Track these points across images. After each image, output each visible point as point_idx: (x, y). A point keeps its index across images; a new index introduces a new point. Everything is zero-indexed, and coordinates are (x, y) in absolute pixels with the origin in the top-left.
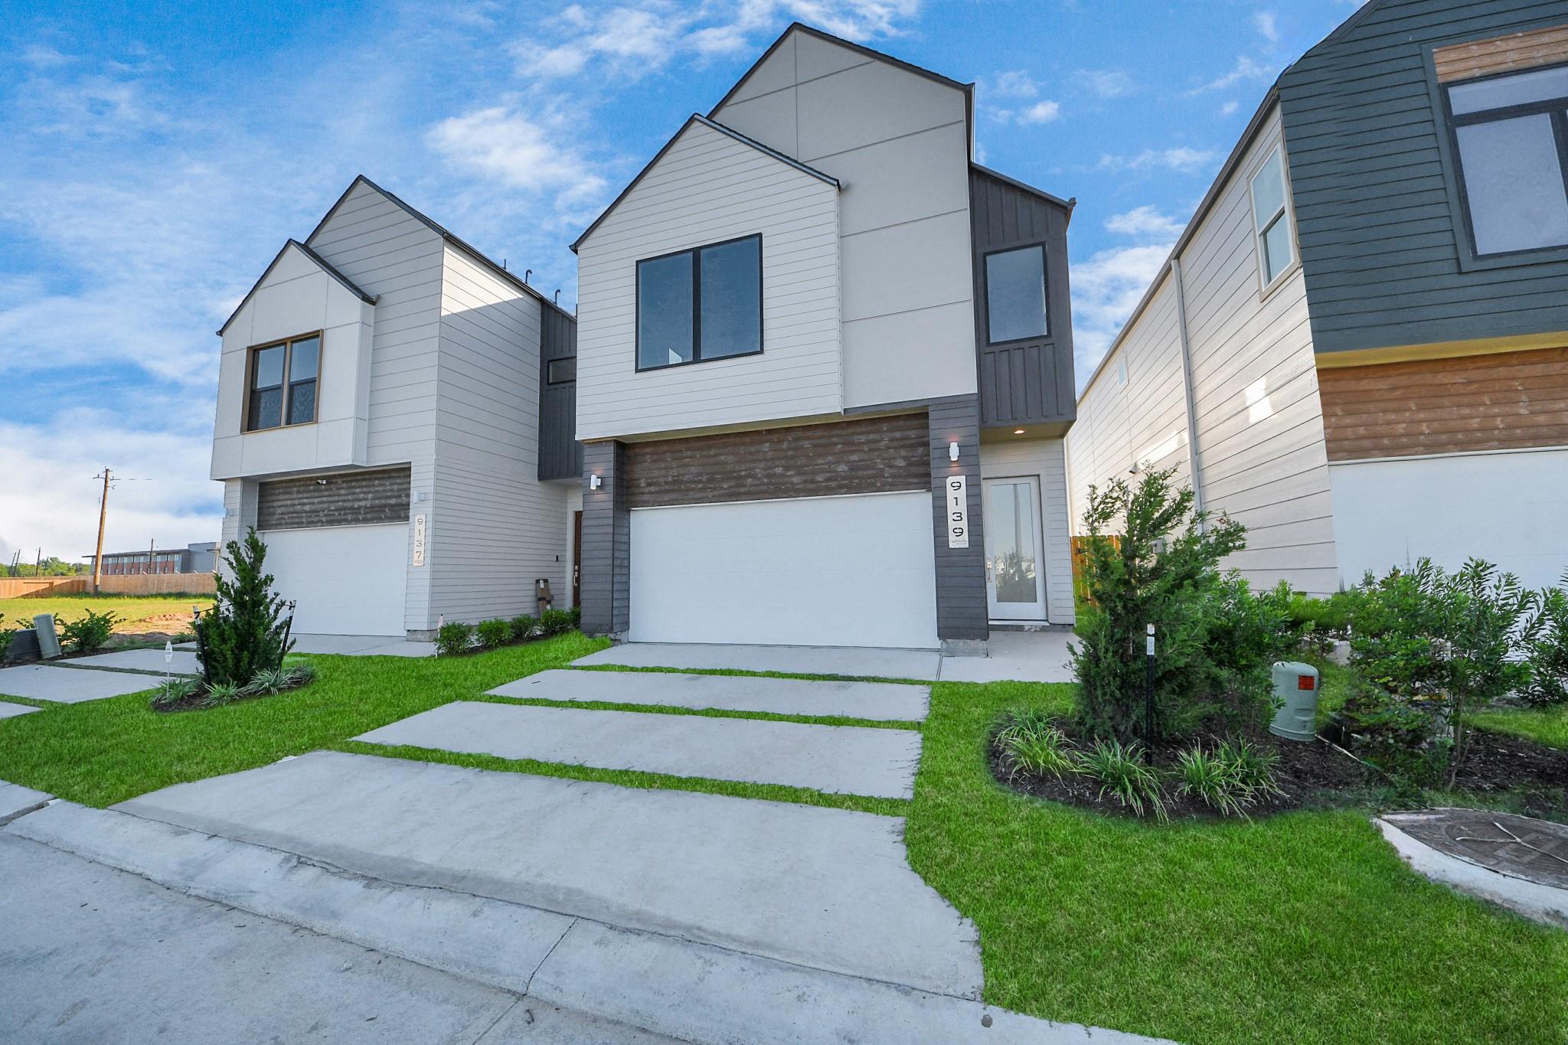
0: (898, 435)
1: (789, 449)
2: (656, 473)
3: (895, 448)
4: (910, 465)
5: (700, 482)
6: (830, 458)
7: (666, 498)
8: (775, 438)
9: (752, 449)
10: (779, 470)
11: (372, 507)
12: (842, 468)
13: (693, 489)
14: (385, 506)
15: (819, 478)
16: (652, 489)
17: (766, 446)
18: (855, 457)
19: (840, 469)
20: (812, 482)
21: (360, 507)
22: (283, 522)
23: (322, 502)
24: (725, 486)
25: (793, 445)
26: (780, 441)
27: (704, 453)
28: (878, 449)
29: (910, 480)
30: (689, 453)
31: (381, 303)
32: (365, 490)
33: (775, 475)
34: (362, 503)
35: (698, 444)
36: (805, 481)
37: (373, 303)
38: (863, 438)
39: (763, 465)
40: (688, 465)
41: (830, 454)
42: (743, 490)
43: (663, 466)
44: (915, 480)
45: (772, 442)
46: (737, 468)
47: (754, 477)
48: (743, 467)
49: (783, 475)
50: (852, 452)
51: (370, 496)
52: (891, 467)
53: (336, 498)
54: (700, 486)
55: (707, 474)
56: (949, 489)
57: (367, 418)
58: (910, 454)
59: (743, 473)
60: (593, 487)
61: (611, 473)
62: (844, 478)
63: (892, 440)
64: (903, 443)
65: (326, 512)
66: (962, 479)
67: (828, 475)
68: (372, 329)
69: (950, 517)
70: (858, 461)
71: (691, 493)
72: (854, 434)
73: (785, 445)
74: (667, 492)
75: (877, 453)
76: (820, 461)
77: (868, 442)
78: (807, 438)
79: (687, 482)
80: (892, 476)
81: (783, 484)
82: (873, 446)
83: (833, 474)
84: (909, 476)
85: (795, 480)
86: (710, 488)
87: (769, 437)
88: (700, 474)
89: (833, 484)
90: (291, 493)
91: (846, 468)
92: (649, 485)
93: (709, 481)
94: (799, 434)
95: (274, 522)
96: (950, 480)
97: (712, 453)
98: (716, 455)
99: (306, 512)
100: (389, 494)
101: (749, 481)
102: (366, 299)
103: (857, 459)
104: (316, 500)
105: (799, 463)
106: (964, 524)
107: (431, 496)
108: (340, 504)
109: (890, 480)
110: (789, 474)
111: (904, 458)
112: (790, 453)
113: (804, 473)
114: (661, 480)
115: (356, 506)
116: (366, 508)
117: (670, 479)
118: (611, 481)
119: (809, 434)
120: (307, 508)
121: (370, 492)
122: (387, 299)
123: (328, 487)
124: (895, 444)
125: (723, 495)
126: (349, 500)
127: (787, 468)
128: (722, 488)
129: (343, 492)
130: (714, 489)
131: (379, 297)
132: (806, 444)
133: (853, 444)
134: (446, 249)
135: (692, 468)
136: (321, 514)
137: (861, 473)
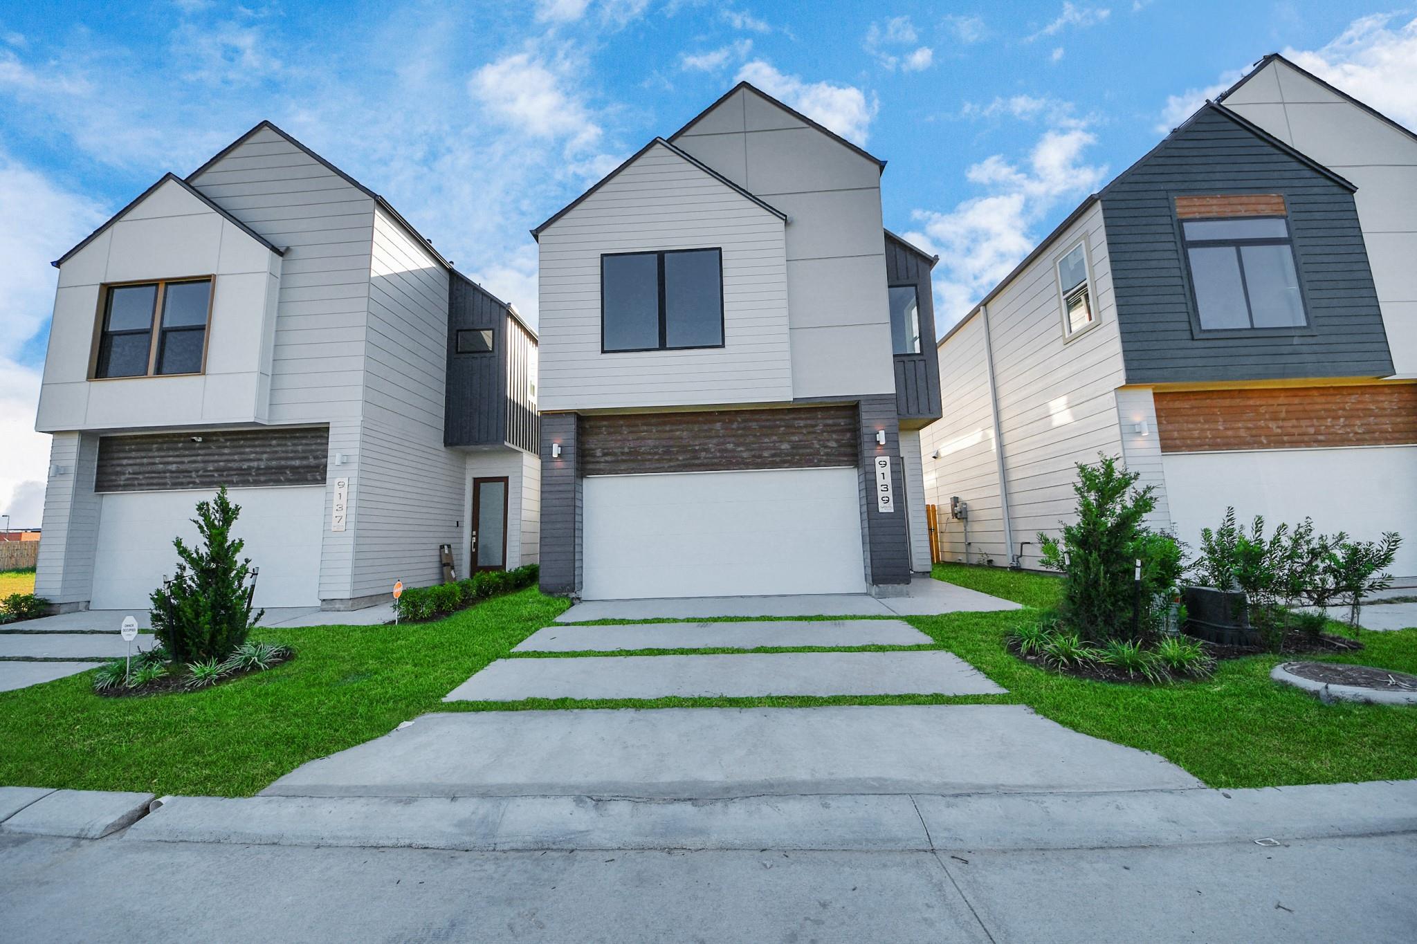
0: (830, 422)
1: (738, 429)
2: (612, 444)
3: (828, 432)
4: (839, 446)
5: (656, 453)
6: (775, 438)
7: (623, 467)
8: (727, 418)
9: (706, 427)
10: (730, 446)
11: (268, 468)
12: (785, 446)
13: (649, 460)
14: (287, 467)
15: (766, 454)
16: (608, 458)
17: (718, 426)
18: (796, 438)
19: (783, 447)
20: (760, 456)
21: (250, 468)
23: (195, 462)
24: (680, 458)
25: (742, 425)
26: (731, 422)
27: (660, 428)
28: (814, 433)
29: (842, 458)
30: (645, 428)
31: (292, 256)
32: (258, 449)
33: (726, 450)
34: (255, 464)
35: (654, 420)
36: (754, 456)
37: (281, 254)
38: (802, 423)
39: (715, 441)
40: (644, 439)
41: (776, 435)
42: (697, 462)
43: (619, 438)
44: (846, 459)
45: (724, 422)
46: (691, 443)
47: (707, 450)
48: (697, 443)
49: (733, 451)
50: (793, 434)
51: (265, 456)
52: (826, 447)
53: (216, 457)
54: (656, 457)
55: (664, 447)
56: (878, 466)
57: (270, 374)
58: (841, 437)
59: (697, 448)
60: (555, 455)
61: (572, 442)
62: (787, 455)
63: (825, 425)
64: (835, 428)
65: (201, 473)
66: (887, 459)
67: (773, 452)
68: (279, 280)
69: (879, 488)
70: (800, 441)
71: (647, 463)
72: (794, 419)
73: (735, 426)
74: (624, 461)
75: (814, 436)
76: (766, 440)
77: (806, 426)
78: (756, 421)
79: (644, 453)
80: (827, 454)
81: (733, 457)
82: (811, 429)
83: (779, 451)
84: (839, 455)
85: (745, 455)
86: (666, 459)
87: (722, 417)
88: (656, 447)
89: (778, 459)
90: (150, 450)
91: (788, 447)
92: (605, 455)
93: (665, 453)
94: (748, 416)
95: (122, 483)
96: (878, 459)
97: (667, 428)
98: (671, 431)
100: (291, 455)
101: (703, 454)
102: (274, 249)
103: (797, 439)
104: (186, 460)
105: (747, 441)
106: (890, 494)
107: (356, 459)
108: (222, 464)
109: (824, 457)
110: (739, 449)
111: (837, 441)
112: (740, 432)
113: (751, 450)
114: (617, 451)
115: (245, 467)
116: (258, 469)
117: (626, 450)
118: (572, 450)
119: (757, 417)
120: (173, 467)
121: (265, 453)
122: (299, 252)
123: (203, 445)
124: (828, 429)
125: (679, 466)
126: (235, 461)
127: (737, 445)
128: (678, 460)
129: (226, 451)
130: (670, 460)
131: (288, 249)
132: (754, 425)
133: (792, 426)
134: (376, 211)
135: (650, 441)
136: (193, 474)
137: (801, 451)
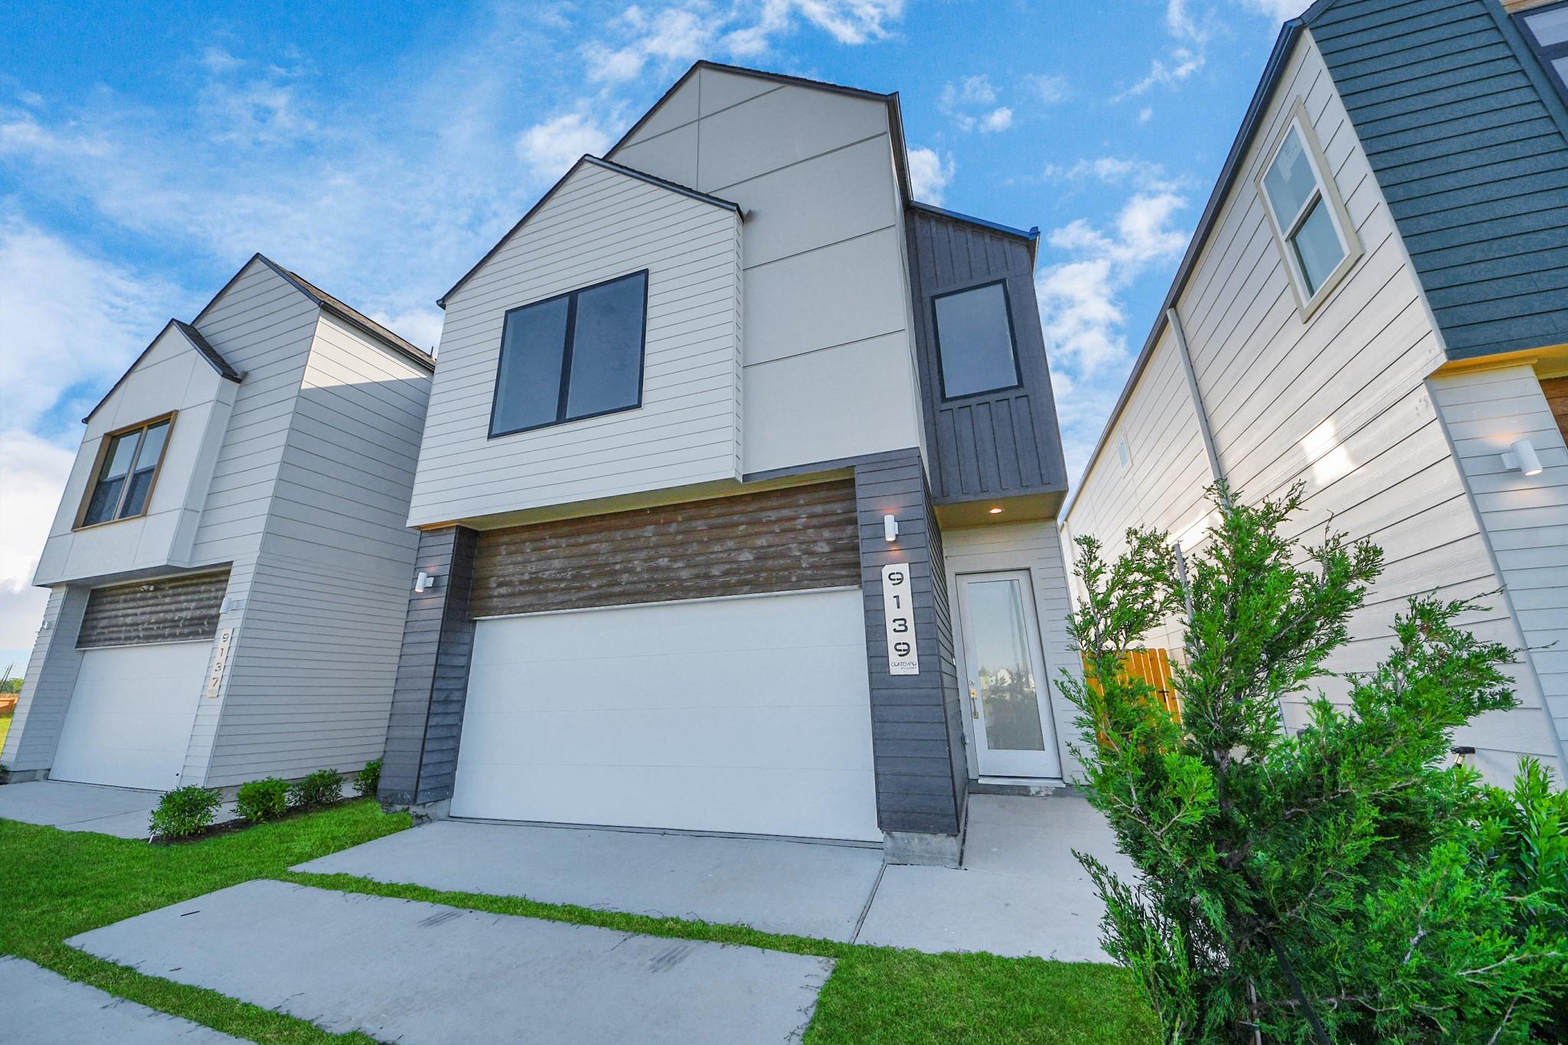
0: (819, 509)
1: (678, 533)
2: (511, 569)
3: (815, 527)
4: (835, 551)
5: (562, 580)
6: (731, 544)
7: (519, 602)
8: (661, 517)
9: (632, 534)
10: (663, 562)
11: (192, 619)
12: (746, 556)
13: (552, 590)
14: (204, 617)
15: (715, 571)
16: (503, 590)
17: (649, 531)
18: (762, 541)
19: (742, 558)
20: (707, 576)
21: (180, 619)
22: (103, 637)
23: (144, 614)
24: (594, 585)
25: (683, 527)
26: (668, 523)
27: (572, 541)
28: (794, 530)
29: (837, 572)
30: (553, 542)
31: (248, 380)
32: (189, 597)
33: (657, 569)
34: (184, 614)
35: (565, 530)
36: (698, 576)
37: (239, 381)
38: (773, 515)
39: (643, 555)
40: (550, 558)
41: (731, 538)
42: (616, 589)
43: (520, 559)
44: (844, 572)
45: (657, 523)
46: (611, 560)
47: (631, 571)
48: (619, 558)
49: (668, 569)
50: (758, 534)
51: (193, 605)
52: (811, 553)
53: (159, 608)
54: (563, 585)
55: (574, 568)
56: (887, 584)
57: (201, 510)
58: (837, 536)
59: (618, 567)
60: (419, 589)
61: (447, 570)
62: (748, 572)
63: (811, 516)
64: (827, 520)
65: (145, 626)
66: (904, 568)
67: (727, 566)
68: (230, 408)
69: (890, 626)
70: (769, 546)
71: (550, 595)
72: (763, 509)
73: (673, 528)
74: (521, 594)
75: (792, 535)
76: (717, 548)
77: (779, 520)
78: (702, 517)
79: (547, 581)
80: (812, 567)
81: (667, 580)
82: (787, 525)
83: (735, 566)
84: (835, 566)
85: (684, 574)
86: (574, 588)
87: (654, 518)
88: (563, 570)
89: (734, 579)
90: (118, 602)
91: (751, 557)
92: (500, 585)
93: (574, 578)
94: (692, 512)
95: (94, 638)
96: (887, 570)
97: (581, 540)
98: (586, 544)
99: (127, 625)
100: (212, 602)
101: (625, 577)
102: (230, 373)
103: (765, 544)
104: (138, 611)
105: (689, 552)
106: (910, 637)
107: (243, 605)
108: (162, 615)
109: (809, 572)
110: (676, 566)
111: (828, 541)
112: (679, 537)
113: (695, 566)
114: (515, 579)
115: (176, 618)
116: (186, 619)
117: (527, 577)
118: (445, 581)
119: (704, 511)
120: (129, 620)
121: (192, 601)
122: (255, 375)
123: (154, 594)
124: (815, 521)
125: (590, 598)
126: (171, 611)
127: (674, 559)
128: (590, 588)
129: (168, 600)
130: (579, 589)
131: (246, 374)
132: (700, 525)
133: (759, 522)
134: (321, 318)
135: (557, 561)
136: (140, 628)
137: (770, 563)
